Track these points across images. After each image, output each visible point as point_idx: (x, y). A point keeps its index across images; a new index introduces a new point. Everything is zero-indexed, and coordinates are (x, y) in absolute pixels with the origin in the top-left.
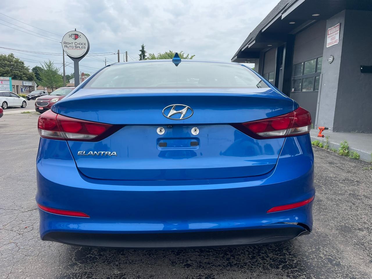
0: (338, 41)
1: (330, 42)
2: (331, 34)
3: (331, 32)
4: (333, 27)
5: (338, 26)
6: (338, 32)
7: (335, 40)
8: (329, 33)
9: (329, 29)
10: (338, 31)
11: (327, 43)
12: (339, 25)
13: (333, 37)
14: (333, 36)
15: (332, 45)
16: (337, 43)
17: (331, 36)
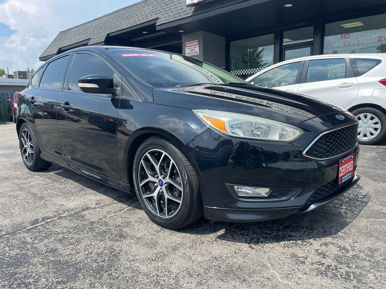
1: (190, 52)
2: (189, 46)
3: (189, 45)
5: (196, 41)
6: (197, 46)
7: (195, 51)
8: (187, 45)
9: (186, 43)
11: (186, 53)
13: (192, 49)
15: (192, 55)
16: (197, 54)
17: (189, 48)
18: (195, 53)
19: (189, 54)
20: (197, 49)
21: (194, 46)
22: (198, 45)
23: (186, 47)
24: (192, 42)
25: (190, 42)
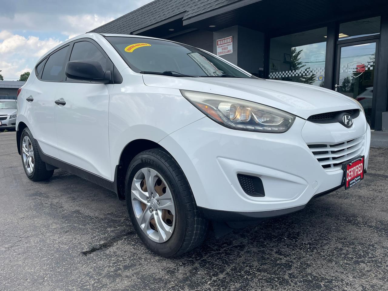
0: (232, 51)
1: (222, 51)
3: (222, 43)
4: (224, 39)
5: (229, 38)
7: (227, 50)
8: (219, 43)
9: (218, 40)
10: (230, 42)
11: (218, 53)
12: (231, 38)
13: (225, 47)
14: (223, 46)
15: (225, 54)
16: (229, 53)
17: (221, 47)
19: (221, 53)
20: (230, 48)
21: (226, 44)
22: (232, 43)
23: (218, 45)
24: (224, 40)
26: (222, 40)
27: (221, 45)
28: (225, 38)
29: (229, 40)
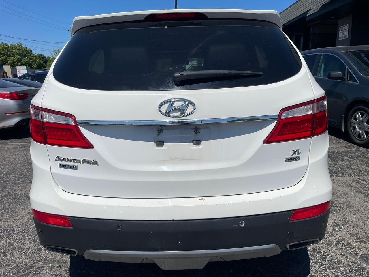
1: (342, 36)
5: (347, 25)
8: (341, 29)
11: (339, 37)
13: (344, 33)
15: (344, 39)
16: (346, 38)
17: (342, 32)
18: (346, 37)
19: (341, 38)
20: (347, 33)
21: (345, 30)
22: (348, 30)
23: (340, 31)
24: (344, 27)
25: (343, 26)
26: (343, 27)
27: (342, 31)
28: (345, 25)
29: (346, 27)
